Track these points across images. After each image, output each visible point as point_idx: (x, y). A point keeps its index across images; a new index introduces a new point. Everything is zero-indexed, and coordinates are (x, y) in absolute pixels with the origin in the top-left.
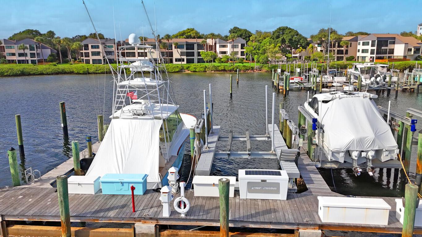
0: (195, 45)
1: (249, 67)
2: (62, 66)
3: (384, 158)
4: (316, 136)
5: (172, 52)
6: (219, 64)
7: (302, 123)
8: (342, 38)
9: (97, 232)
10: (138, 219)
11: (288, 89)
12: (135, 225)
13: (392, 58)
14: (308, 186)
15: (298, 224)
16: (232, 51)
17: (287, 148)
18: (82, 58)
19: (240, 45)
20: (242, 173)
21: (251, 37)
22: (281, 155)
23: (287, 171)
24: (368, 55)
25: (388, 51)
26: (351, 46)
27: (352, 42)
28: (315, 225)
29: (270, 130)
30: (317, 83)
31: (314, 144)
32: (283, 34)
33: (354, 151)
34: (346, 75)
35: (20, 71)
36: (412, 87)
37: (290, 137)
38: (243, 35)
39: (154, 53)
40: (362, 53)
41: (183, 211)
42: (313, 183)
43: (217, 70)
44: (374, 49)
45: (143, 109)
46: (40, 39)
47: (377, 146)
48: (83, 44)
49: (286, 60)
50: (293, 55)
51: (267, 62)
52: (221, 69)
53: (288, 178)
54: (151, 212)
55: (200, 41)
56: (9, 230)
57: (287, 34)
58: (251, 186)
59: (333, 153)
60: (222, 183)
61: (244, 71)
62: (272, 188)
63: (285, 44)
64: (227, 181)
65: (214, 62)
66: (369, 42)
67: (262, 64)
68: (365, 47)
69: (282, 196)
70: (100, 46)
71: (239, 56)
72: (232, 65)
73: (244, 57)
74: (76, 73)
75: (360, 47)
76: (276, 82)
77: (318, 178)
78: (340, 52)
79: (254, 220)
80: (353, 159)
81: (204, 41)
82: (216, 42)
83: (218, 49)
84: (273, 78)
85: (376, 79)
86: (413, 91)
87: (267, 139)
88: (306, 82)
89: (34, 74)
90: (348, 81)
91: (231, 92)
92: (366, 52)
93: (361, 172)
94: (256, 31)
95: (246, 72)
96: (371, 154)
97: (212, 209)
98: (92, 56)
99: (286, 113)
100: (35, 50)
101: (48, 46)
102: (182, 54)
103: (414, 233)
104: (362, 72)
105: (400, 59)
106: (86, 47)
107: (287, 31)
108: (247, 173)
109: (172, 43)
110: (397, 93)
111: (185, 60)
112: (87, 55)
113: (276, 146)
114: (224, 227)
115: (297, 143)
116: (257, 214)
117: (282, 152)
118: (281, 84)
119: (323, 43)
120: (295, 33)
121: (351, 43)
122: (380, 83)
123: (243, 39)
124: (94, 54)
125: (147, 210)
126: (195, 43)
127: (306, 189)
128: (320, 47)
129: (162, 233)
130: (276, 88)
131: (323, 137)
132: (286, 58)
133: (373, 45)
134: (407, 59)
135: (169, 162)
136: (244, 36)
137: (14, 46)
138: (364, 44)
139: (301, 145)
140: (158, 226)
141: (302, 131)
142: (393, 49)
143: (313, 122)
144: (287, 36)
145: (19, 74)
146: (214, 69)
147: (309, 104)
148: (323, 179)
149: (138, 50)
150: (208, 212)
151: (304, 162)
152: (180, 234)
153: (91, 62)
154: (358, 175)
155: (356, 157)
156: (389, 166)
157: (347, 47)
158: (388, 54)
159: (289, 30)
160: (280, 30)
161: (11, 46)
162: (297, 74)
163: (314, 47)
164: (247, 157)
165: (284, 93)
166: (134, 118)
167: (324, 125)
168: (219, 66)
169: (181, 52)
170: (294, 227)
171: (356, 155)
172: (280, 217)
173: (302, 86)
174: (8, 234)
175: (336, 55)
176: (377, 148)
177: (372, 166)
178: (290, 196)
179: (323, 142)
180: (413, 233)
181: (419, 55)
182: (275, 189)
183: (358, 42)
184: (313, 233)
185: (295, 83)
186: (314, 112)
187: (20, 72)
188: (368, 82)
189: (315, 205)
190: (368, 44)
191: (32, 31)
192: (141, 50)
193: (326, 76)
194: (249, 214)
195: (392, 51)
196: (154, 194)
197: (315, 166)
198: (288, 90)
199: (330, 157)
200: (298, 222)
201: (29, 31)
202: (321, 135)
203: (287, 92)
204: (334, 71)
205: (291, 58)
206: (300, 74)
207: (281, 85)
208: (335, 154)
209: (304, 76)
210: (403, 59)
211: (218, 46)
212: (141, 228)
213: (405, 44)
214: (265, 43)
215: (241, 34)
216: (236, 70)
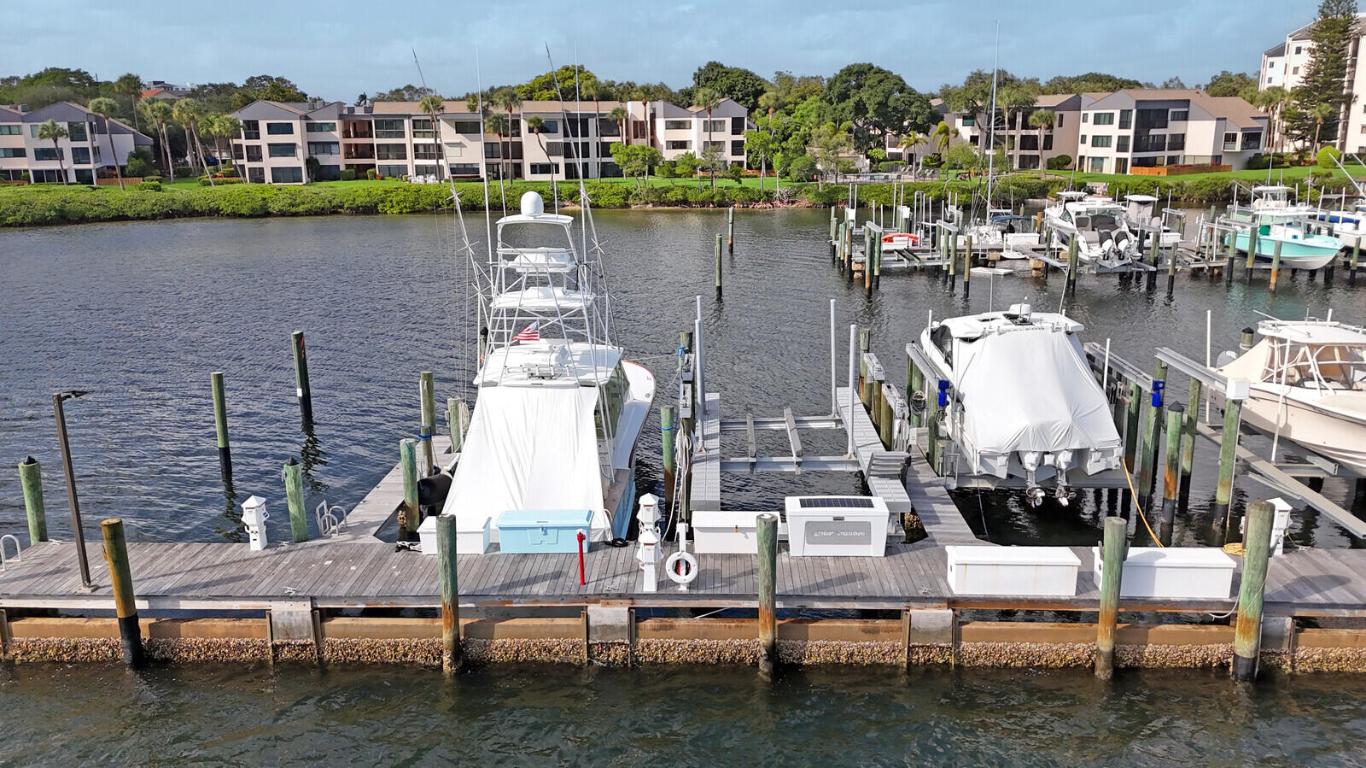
0: (590, 120)
1: (759, 192)
2: (180, 192)
3: (1093, 467)
4: (948, 420)
5: (520, 143)
6: (667, 183)
7: (916, 385)
8: (1034, 102)
9: (508, 626)
10: (594, 598)
11: (876, 273)
12: (589, 608)
13: (1181, 163)
14: (927, 529)
15: (910, 599)
16: (707, 140)
17: (883, 449)
18: (240, 162)
19: (729, 122)
20: (792, 503)
21: (764, 96)
22: (871, 464)
23: (884, 498)
24: (1111, 154)
25: (1167, 141)
26: (1061, 125)
27: (1065, 113)
28: (941, 599)
29: (841, 403)
30: (956, 250)
31: (942, 438)
32: (859, 87)
33: (1028, 452)
34: (1039, 225)
35: (56, 210)
36: (1214, 263)
37: (888, 421)
38: (737, 88)
39: (465, 147)
40: (1093, 146)
41: (683, 580)
42: (939, 523)
43: (660, 198)
44: (1128, 137)
45: (553, 363)
46: (106, 104)
47: (1078, 442)
48: (241, 117)
49: (868, 168)
50: (889, 150)
51: (811, 174)
52: (674, 199)
53: (887, 512)
54: (617, 584)
55: (607, 108)
56: (326, 628)
57: (871, 87)
58: (813, 529)
59: (982, 458)
60: (763, 524)
61: (743, 203)
62: (855, 534)
63: (866, 119)
64: (774, 520)
65: (651, 172)
66: (1113, 114)
67: (799, 181)
68: (1103, 130)
69: (876, 548)
70: (297, 125)
71: (727, 155)
72: (706, 187)
73: (743, 158)
74: (228, 215)
75: (1089, 129)
76: (843, 251)
77: (949, 512)
78: (1028, 142)
79: (824, 593)
80: (1027, 471)
81: (618, 110)
82: (654, 110)
83: (663, 134)
84: (832, 234)
85: (1117, 244)
86: (1220, 274)
87: (833, 425)
88: (927, 248)
89: (97, 219)
90: (1044, 246)
91: (718, 284)
92: (1105, 144)
93: (1043, 497)
94: (776, 72)
95: (751, 207)
96: (1064, 459)
97: (738, 576)
98: (270, 156)
99: (878, 366)
100: (86, 140)
101: (124, 123)
102: (551, 150)
103: (1121, 610)
104: (1081, 223)
105: (1203, 165)
106: (252, 129)
107: (872, 80)
108: (804, 504)
109: (520, 116)
110: (1172, 283)
111: (562, 169)
112: (255, 154)
113: (858, 443)
114: (766, 608)
115: (905, 438)
116: (829, 583)
117: (872, 458)
118: (857, 257)
119: (978, 115)
120: (896, 84)
121: (1061, 116)
122: (1127, 255)
123: (737, 100)
124: (277, 150)
125: (608, 581)
126: (593, 116)
127: (923, 535)
128: (970, 127)
129: (642, 624)
130: (843, 266)
131: (962, 421)
132: (868, 161)
133: (1124, 125)
134: (1222, 164)
135: (615, 485)
136: (739, 91)
137: (18, 126)
138: (1098, 120)
139: (912, 442)
140: (634, 611)
141: (915, 403)
142: (1183, 135)
143: (940, 387)
144: (871, 95)
145: (52, 220)
146: (652, 197)
147: (932, 338)
148: (960, 515)
149: (415, 136)
150: (730, 582)
151: (920, 478)
152: (677, 624)
153: (268, 177)
154: (1038, 504)
155: (1032, 465)
156: (1098, 484)
157: (1050, 127)
158: (1169, 150)
159: (877, 75)
160: (850, 75)
161: (9, 126)
162: (901, 224)
163: (951, 130)
164: (793, 469)
165: (867, 285)
166: (534, 386)
167: (964, 395)
168: (667, 190)
169: (548, 144)
170: (901, 606)
171: (1033, 461)
172: (873, 586)
173: (916, 264)
174: (323, 636)
175: (1017, 152)
176: (1077, 446)
177: (1066, 484)
178: (891, 549)
179: (962, 432)
180: (1118, 608)
181: (1257, 151)
182: (862, 534)
183: (1083, 112)
184: (937, 615)
185: (896, 253)
186: (943, 360)
187: (53, 213)
188: (1097, 251)
189: (941, 566)
190: (1109, 119)
191: (66, 72)
192: (424, 137)
193: (983, 229)
194: (811, 583)
195: (1179, 142)
196: (609, 550)
197: (945, 486)
198: (878, 277)
199: (976, 468)
200: (907, 594)
201: (57, 74)
202: (958, 414)
203: (875, 280)
204: (1007, 214)
205: (885, 160)
206: (910, 226)
207: (856, 259)
208: (986, 459)
209: (923, 231)
210: (1212, 165)
211: (660, 123)
212: (602, 615)
213: (1218, 119)
214: (805, 112)
215: (731, 86)
216: (719, 201)
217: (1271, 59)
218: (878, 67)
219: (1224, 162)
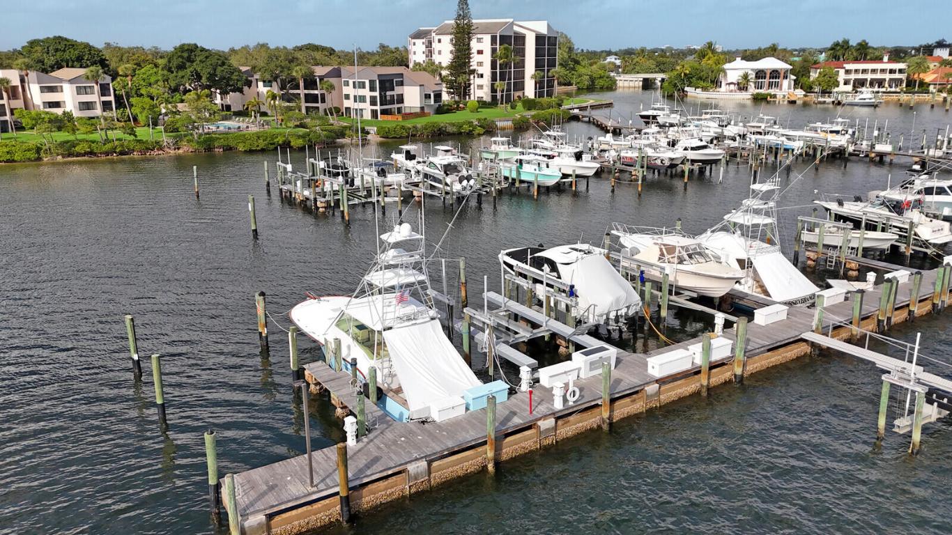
1: (149, 141)
9: (508, 442)
13: (404, 111)
15: (645, 384)
16: (80, 100)
24: (367, 107)
25: (395, 98)
27: (331, 80)
28: (655, 381)
32: (192, 61)
40: (354, 101)
41: (574, 399)
43: (69, 151)
44: (376, 97)
47: (628, 303)
52: (82, 151)
53: (615, 350)
54: (543, 409)
57: (201, 61)
61: (141, 152)
66: (365, 82)
73: (113, 114)
75: (350, 91)
78: (311, 98)
82: (24, 76)
83: (38, 97)
85: (468, 182)
92: (362, 100)
94: (106, 44)
105: (416, 113)
107: (200, 56)
120: (218, 59)
125: (538, 409)
129: (558, 424)
133: (372, 89)
136: (87, 60)
138: (355, 85)
142: (402, 95)
144: (203, 67)
146: (61, 150)
152: (570, 420)
158: (397, 104)
159: (202, 53)
160: (182, 52)
168: (73, 144)
170: (642, 387)
174: (431, 474)
175: (304, 105)
181: (440, 103)
183: (344, 79)
190: (362, 85)
195: (401, 99)
210: (421, 112)
212: (545, 425)
213: (420, 86)
214: (145, 76)
215: (79, 57)
216: (121, 151)
217: (414, 41)
218: (201, 47)
219: (426, 111)
